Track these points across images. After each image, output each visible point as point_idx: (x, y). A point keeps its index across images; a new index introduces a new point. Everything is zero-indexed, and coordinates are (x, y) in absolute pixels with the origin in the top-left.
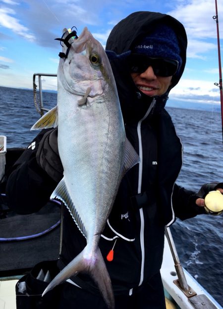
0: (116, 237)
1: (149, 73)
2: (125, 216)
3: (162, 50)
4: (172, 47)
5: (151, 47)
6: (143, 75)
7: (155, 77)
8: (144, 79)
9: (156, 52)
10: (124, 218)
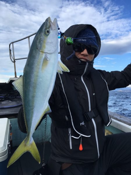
0: (80, 136)
1: (85, 52)
2: (82, 123)
3: (91, 42)
4: (94, 40)
5: (85, 40)
6: (82, 53)
7: (88, 54)
8: (83, 55)
9: (88, 43)
10: (82, 125)
